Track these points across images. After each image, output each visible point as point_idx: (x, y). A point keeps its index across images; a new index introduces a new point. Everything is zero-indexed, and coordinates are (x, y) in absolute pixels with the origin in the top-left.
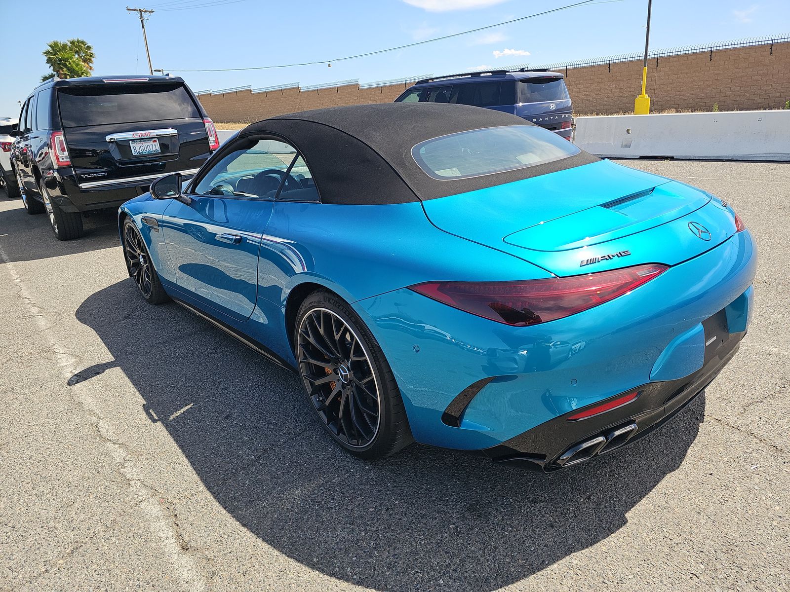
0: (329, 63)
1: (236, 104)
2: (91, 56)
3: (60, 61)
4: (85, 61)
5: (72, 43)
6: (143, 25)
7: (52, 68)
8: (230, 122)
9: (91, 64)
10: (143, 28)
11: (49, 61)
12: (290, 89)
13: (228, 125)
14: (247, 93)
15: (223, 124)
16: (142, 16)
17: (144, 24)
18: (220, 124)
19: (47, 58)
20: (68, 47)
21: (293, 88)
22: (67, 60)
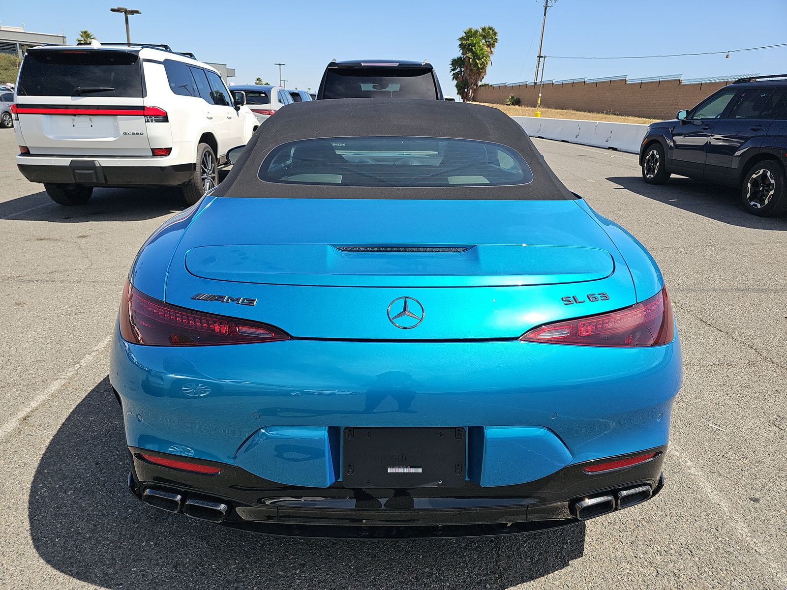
0: (727, 54)
1: (606, 93)
2: (495, 42)
3: (469, 45)
4: (489, 46)
5: (484, 29)
6: (545, 12)
7: (461, 51)
8: (593, 112)
9: (492, 49)
10: (545, 15)
11: (461, 46)
12: (669, 81)
13: (591, 114)
14: (623, 82)
15: (586, 114)
16: (547, 4)
17: (547, 11)
18: (583, 113)
19: (460, 43)
20: (478, 33)
21: (673, 80)
22: (474, 45)
